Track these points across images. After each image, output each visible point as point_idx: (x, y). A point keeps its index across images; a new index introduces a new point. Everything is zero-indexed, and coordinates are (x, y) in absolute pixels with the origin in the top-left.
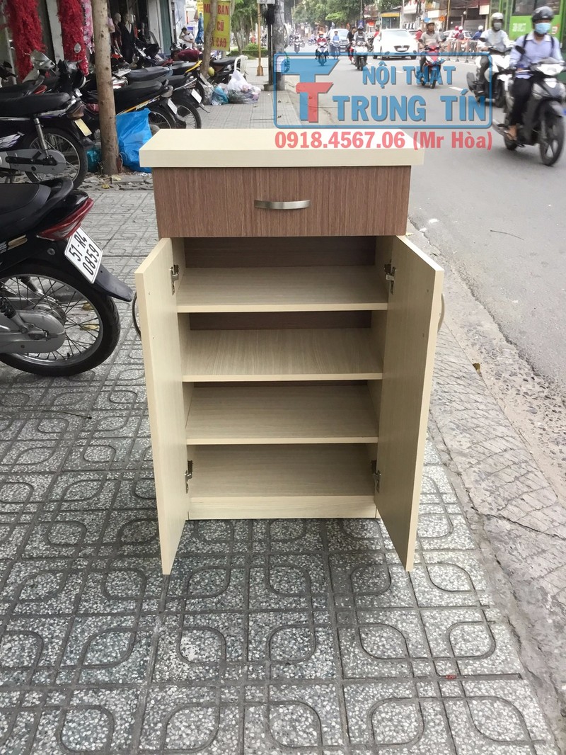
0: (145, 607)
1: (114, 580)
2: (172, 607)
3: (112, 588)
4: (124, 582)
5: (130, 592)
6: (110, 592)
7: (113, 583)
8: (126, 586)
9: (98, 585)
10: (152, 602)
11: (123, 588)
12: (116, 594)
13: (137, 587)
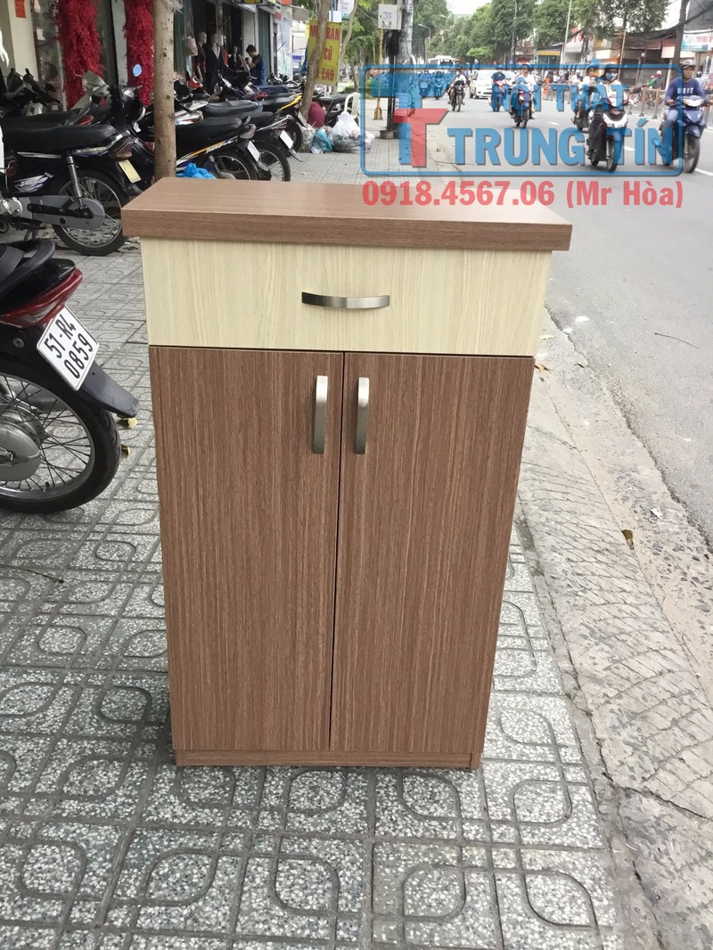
0: (76, 914)
1: (37, 861)
2: (116, 919)
3: (32, 875)
4: (51, 866)
5: (58, 884)
6: (28, 882)
7: (36, 867)
8: (53, 874)
9: (11, 867)
10: (88, 906)
11: (49, 876)
12: (36, 886)
13: (70, 876)
